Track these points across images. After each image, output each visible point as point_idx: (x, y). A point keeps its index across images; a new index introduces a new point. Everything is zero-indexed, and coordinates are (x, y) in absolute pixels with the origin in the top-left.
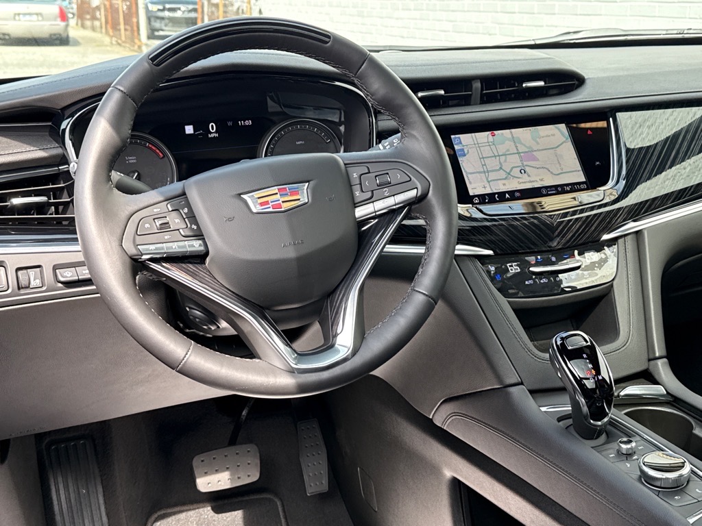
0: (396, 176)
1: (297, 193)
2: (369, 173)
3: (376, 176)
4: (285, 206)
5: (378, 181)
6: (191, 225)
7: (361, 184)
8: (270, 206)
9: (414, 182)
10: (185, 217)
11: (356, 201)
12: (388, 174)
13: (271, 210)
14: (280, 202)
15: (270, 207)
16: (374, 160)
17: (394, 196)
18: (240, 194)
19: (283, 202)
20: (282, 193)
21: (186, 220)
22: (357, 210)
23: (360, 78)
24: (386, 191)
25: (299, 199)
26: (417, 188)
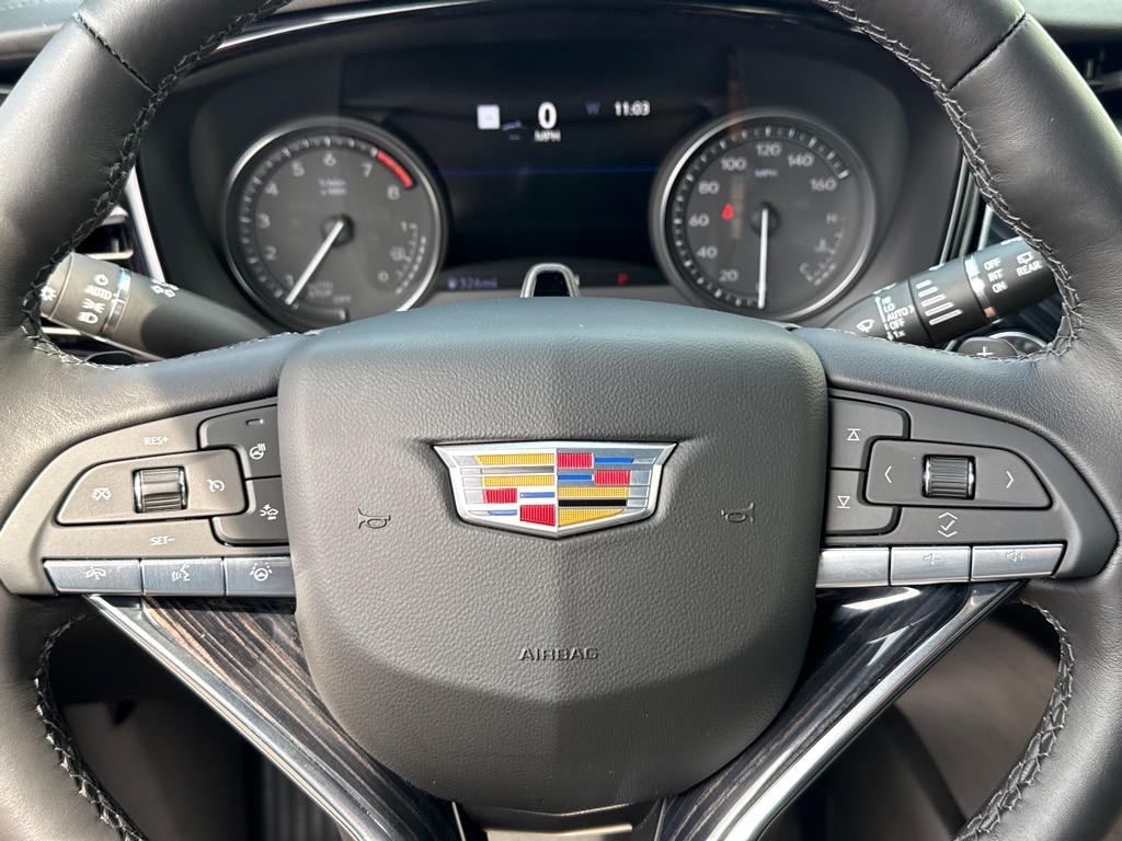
0: (999, 478)
1: (622, 479)
2: (906, 438)
3: (927, 457)
4: (569, 521)
5: (928, 476)
6: (260, 506)
7: (865, 471)
8: (515, 506)
9: (1059, 518)
10: (247, 474)
11: (836, 524)
12: (972, 459)
13: (514, 521)
14: (554, 501)
15: (513, 513)
16: (936, 397)
17: (971, 545)
18: (431, 444)
19: (563, 503)
20: (569, 470)
21: (249, 484)
22: (830, 557)
23: (965, 101)
24: (949, 521)
25: (622, 503)
26: (1065, 543)
